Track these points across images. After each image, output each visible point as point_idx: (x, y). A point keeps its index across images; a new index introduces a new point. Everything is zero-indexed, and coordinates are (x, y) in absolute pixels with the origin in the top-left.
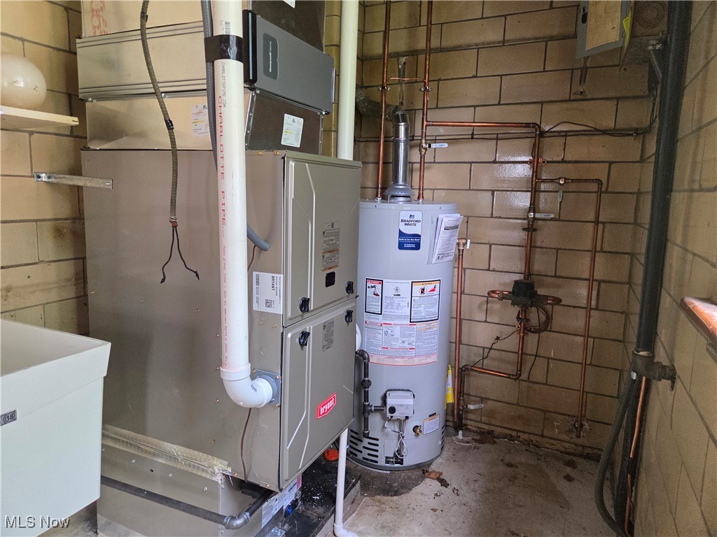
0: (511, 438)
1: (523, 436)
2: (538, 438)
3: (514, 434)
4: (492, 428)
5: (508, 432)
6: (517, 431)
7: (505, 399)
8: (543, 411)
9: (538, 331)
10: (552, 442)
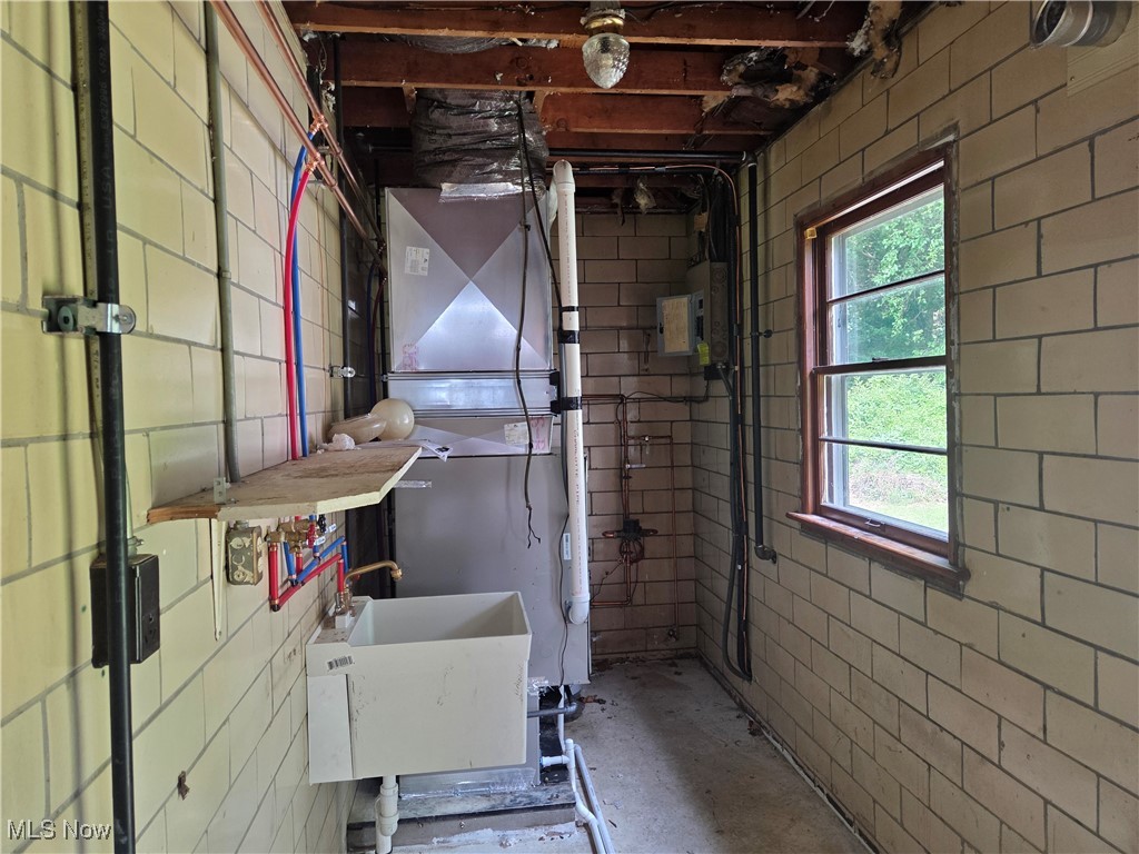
0: (622, 661)
1: (632, 656)
2: (643, 654)
3: (624, 656)
4: (606, 656)
5: (618, 656)
6: (626, 653)
7: (614, 627)
8: (645, 629)
9: (636, 561)
10: (655, 653)
